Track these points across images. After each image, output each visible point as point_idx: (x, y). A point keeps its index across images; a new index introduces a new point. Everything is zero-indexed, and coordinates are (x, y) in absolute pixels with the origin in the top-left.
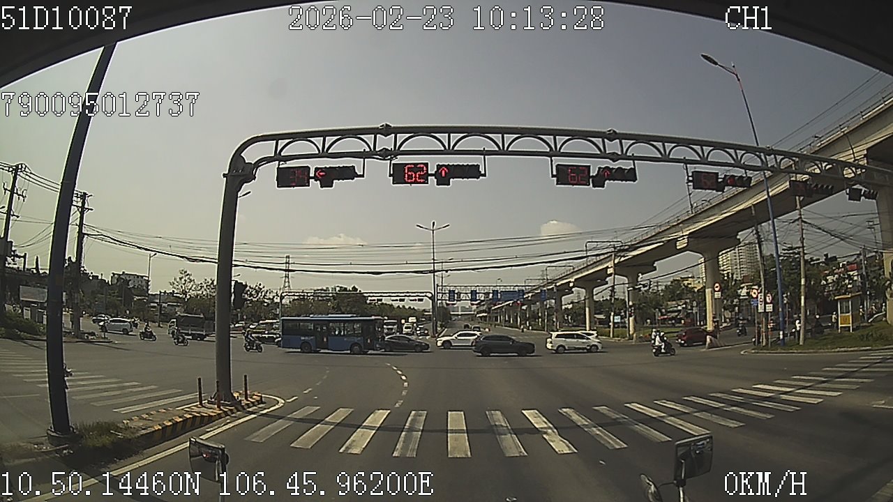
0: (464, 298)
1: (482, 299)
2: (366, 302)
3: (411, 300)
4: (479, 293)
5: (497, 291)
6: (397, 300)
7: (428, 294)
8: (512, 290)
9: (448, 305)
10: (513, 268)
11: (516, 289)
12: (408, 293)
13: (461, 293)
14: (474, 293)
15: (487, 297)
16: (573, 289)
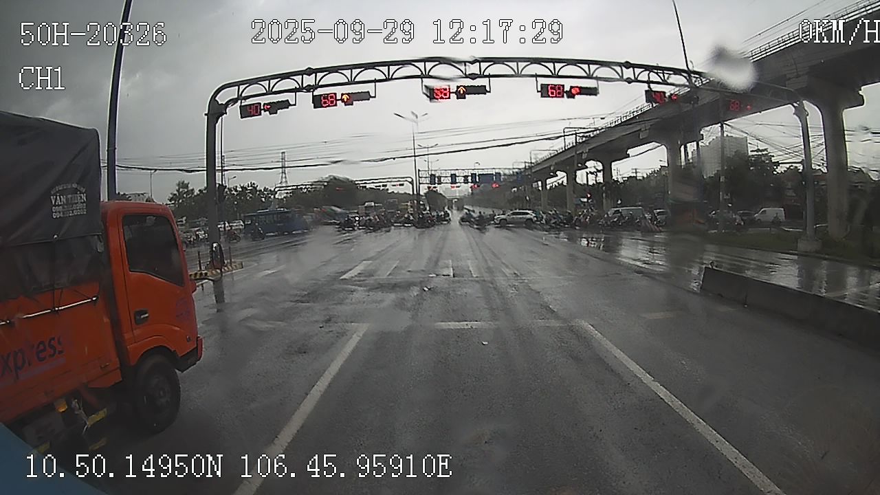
0: (445, 182)
3: (393, 186)
4: (459, 176)
5: (475, 174)
7: (408, 179)
8: (489, 173)
11: (493, 171)
12: (389, 178)
13: (441, 177)
14: (454, 177)
15: (467, 180)
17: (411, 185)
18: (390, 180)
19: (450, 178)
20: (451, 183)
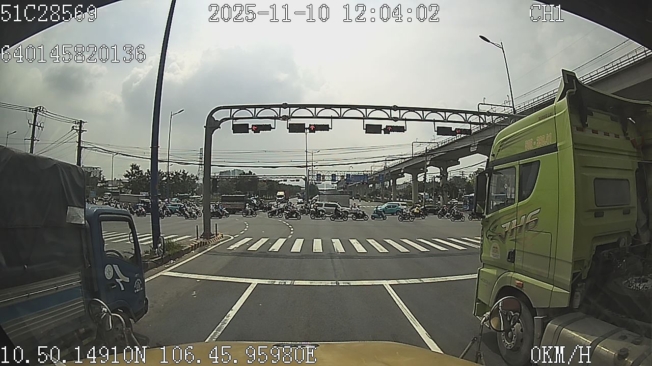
1: (339, 180)
3: (291, 181)
4: (337, 176)
5: (350, 175)
7: (302, 177)
8: (359, 174)
9: (316, 183)
11: (362, 173)
14: (334, 176)
15: (343, 179)
17: (304, 181)
18: (289, 177)
19: (331, 177)
20: (332, 181)
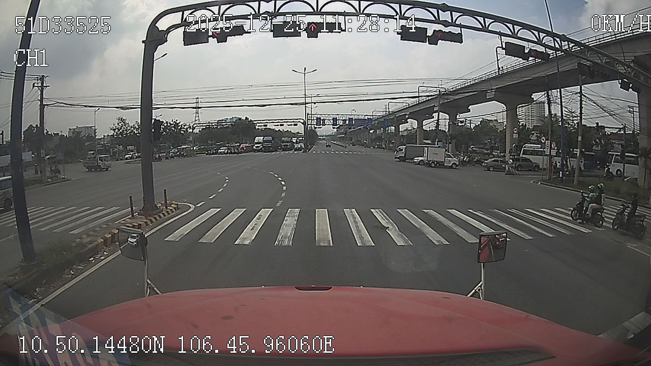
0: (328, 123)
1: (341, 124)
2: (255, 127)
3: (288, 125)
4: (339, 120)
5: (352, 118)
6: (278, 125)
7: (301, 121)
8: (363, 118)
9: (315, 128)
10: (365, 101)
11: (366, 117)
12: (286, 119)
13: (326, 120)
14: (335, 120)
15: (346, 123)
16: (408, 120)
17: (303, 126)
19: (332, 121)
20: (333, 125)
